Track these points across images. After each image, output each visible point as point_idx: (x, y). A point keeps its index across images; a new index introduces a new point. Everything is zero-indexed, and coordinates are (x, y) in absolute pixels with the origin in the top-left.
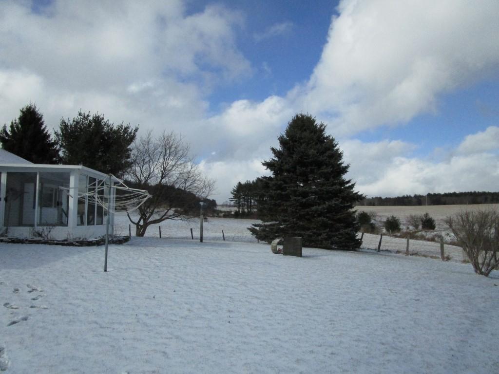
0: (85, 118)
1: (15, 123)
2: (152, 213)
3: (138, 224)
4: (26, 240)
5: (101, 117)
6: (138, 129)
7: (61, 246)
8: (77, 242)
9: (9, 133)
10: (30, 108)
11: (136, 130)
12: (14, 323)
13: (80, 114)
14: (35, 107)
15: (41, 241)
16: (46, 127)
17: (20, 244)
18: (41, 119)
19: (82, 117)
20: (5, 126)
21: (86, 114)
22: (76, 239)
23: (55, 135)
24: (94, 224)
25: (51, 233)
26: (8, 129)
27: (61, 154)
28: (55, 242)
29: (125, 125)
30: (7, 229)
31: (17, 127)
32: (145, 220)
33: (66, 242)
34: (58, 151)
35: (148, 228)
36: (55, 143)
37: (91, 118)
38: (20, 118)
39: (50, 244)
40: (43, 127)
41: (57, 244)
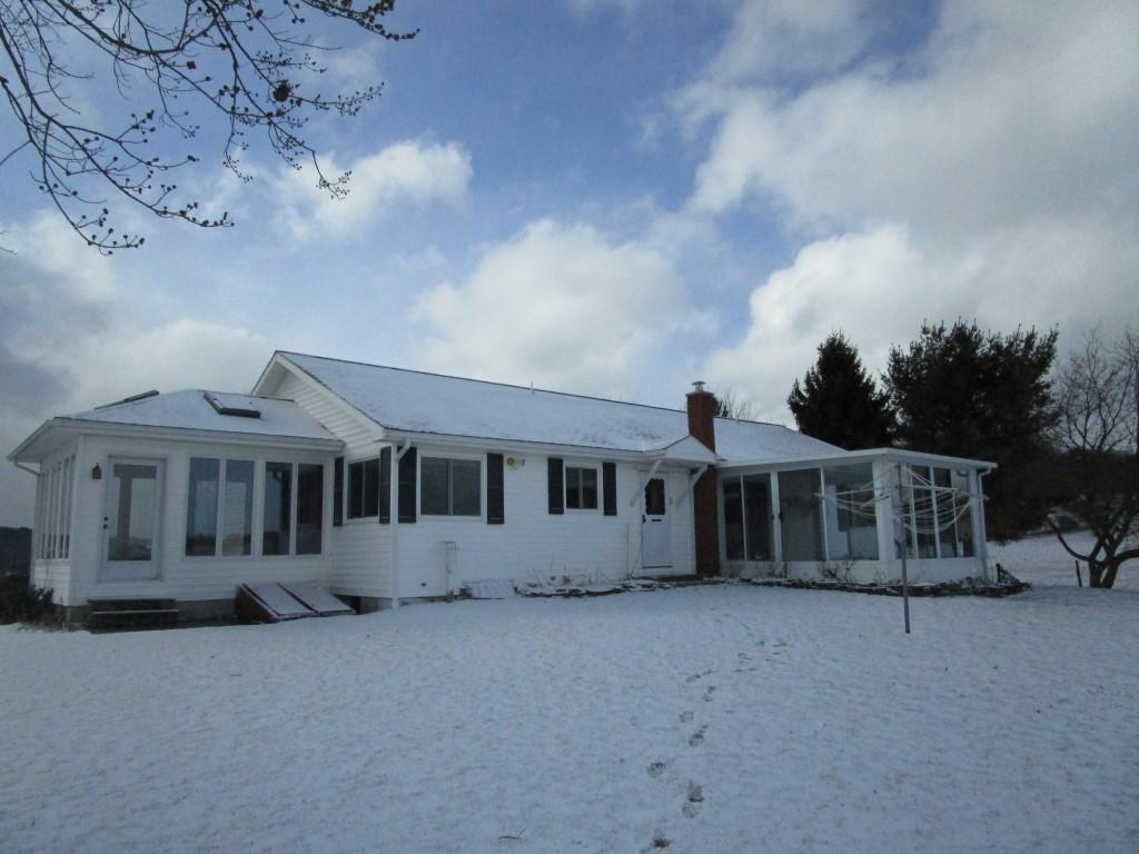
0: (937, 335)
1: (813, 373)
2: (1124, 533)
3: (1091, 559)
4: (813, 583)
5: (969, 326)
6: (1057, 334)
7: (865, 595)
8: (893, 588)
9: (804, 394)
10: (834, 340)
11: (1053, 337)
12: (739, 671)
13: (925, 331)
14: (842, 337)
15: (834, 585)
16: (864, 369)
17: (805, 590)
18: (854, 357)
19: (929, 335)
20: (797, 383)
21: (938, 327)
22: (891, 582)
23: (882, 382)
24: (935, 556)
25: (852, 571)
26: (803, 387)
27: (899, 418)
28: (857, 587)
29: (1025, 332)
30: (786, 566)
31: (817, 380)
32: (1110, 551)
33: (874, 588)
34: (894, 412)
35: (1119, 568)
36: (885, 398)
37: (947, 333)
38: (819, 363)
39: (850, 590)
40: (861, 370)
41: (860, 591)
